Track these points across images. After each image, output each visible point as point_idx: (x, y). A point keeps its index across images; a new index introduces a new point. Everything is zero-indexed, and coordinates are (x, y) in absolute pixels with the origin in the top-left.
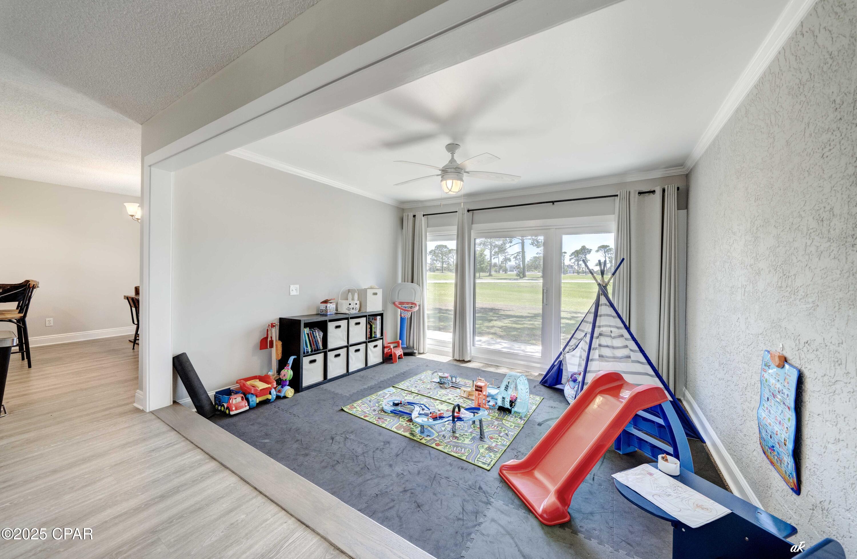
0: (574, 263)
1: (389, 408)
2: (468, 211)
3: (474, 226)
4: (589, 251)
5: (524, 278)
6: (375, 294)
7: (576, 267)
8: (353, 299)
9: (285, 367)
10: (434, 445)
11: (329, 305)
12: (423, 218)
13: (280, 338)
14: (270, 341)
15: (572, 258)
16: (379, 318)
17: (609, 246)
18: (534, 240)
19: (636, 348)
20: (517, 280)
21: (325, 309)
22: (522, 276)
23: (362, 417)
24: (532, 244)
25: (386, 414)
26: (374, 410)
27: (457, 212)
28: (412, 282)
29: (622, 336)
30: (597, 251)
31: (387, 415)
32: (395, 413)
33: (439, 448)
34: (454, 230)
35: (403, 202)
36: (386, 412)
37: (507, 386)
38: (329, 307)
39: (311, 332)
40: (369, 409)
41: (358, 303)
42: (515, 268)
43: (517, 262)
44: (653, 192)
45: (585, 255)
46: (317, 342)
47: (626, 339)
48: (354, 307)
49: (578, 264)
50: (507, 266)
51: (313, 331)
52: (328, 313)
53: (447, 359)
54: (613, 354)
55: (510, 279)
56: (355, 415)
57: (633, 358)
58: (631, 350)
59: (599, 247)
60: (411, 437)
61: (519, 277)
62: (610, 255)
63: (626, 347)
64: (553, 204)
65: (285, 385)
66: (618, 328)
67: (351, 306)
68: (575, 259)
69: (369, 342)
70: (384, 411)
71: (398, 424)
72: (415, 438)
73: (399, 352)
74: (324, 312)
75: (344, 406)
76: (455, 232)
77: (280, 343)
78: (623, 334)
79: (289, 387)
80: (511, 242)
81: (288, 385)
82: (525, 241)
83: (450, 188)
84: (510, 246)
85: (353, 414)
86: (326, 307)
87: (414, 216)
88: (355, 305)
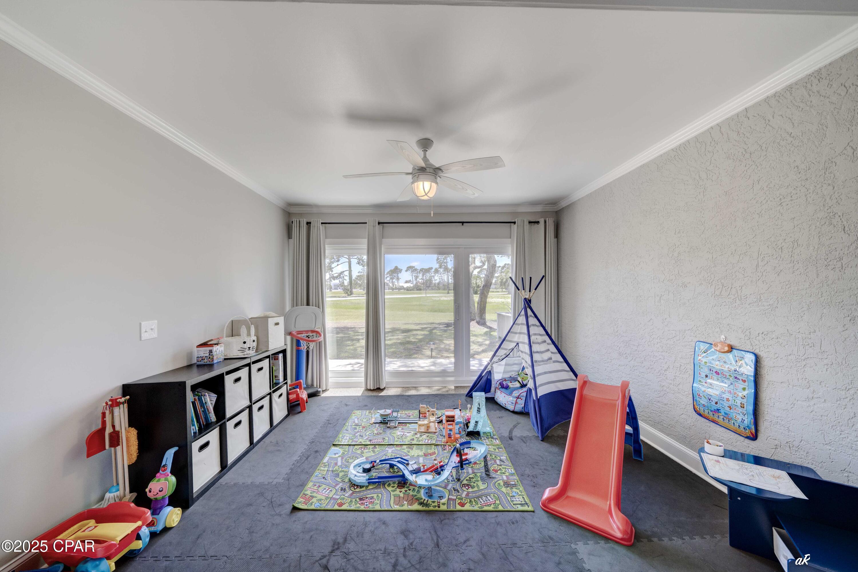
0: (389, 281)
1: (362, 478)
2: (379, 223)
3: (385, 240)
4: (401, 271)
5: (352, 296)
6: (277, 324)
7: (391, 285)
8: (249, 334)
9: (158, 475)
10: (459, 508)
11: (215, 349)
12: (322, 227)
13: (132, 423)
14: (111, 435)
15: (388, 277)
16: (281, 356)
17: (414, 267)
18: (359, 259)
19: (555, 350)
20: (346, 297)
21: (207, 355)
22: (349, 294)
23: (336, 507)
24: (359, 264)
25: (364, 489)
26: (343, 490)
27: (366, 223)
28: (308, 304)
29: (545, 342)
30: (406, 271)
31: (366, 489)
32: (374, 483)
33: (467, 507)
34: (364, 244)
35: (291, 205)
36: (361, 487)
37: (479, 408)
38: (216, 351)
39: (197, 398)
40: (334, 491)
41: (255, 338)
42: (339, 286)
43: (341, 280)
44: (538, 222)
45: (398, 274)
46: (206, 412)
47: (548, 344)
48: (251, 346)
49: (392, 281)
50: (331, 284)
51: (199, 396)
52: (215, 361)
53: (359, 392)
54: (542, 358)
55: (339, 297)
56: (323, 509)
57: (553, 359)
58: (552, 353)
59: (407, 268)
60: (424, 508)
61: (347, 295)
62: (415, 275)
63: (548, 350)
64: (463, 224)
65: (161, 508)
66: (540, 335)
67: (246, 346)
68: (390, 277)
69: (274, 392)
70: (357, 486)
71: (392, 497)
72: (431, 508)
73: (304, 395)
74: (206, 360)
75: (294, 501)
76: (365, 246)
77: (134, 432)
78: (546, 340)
79: (170, 508)
80: (338, 261)
81: (168, 505)
82: (352, 260)
83: (427, 191)
84: (338, 265)
85: (319, 508)
86: (211, 351)
87: (308, 223)
88: (252, 343)
